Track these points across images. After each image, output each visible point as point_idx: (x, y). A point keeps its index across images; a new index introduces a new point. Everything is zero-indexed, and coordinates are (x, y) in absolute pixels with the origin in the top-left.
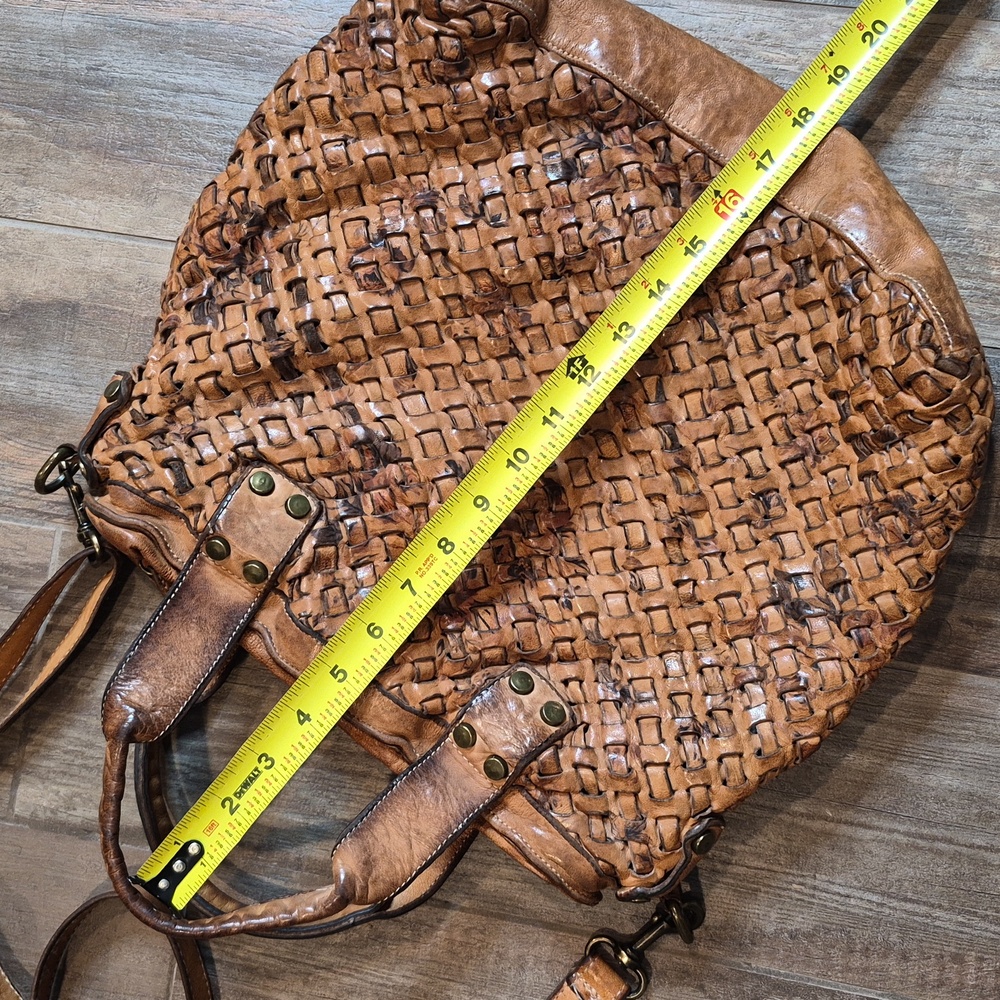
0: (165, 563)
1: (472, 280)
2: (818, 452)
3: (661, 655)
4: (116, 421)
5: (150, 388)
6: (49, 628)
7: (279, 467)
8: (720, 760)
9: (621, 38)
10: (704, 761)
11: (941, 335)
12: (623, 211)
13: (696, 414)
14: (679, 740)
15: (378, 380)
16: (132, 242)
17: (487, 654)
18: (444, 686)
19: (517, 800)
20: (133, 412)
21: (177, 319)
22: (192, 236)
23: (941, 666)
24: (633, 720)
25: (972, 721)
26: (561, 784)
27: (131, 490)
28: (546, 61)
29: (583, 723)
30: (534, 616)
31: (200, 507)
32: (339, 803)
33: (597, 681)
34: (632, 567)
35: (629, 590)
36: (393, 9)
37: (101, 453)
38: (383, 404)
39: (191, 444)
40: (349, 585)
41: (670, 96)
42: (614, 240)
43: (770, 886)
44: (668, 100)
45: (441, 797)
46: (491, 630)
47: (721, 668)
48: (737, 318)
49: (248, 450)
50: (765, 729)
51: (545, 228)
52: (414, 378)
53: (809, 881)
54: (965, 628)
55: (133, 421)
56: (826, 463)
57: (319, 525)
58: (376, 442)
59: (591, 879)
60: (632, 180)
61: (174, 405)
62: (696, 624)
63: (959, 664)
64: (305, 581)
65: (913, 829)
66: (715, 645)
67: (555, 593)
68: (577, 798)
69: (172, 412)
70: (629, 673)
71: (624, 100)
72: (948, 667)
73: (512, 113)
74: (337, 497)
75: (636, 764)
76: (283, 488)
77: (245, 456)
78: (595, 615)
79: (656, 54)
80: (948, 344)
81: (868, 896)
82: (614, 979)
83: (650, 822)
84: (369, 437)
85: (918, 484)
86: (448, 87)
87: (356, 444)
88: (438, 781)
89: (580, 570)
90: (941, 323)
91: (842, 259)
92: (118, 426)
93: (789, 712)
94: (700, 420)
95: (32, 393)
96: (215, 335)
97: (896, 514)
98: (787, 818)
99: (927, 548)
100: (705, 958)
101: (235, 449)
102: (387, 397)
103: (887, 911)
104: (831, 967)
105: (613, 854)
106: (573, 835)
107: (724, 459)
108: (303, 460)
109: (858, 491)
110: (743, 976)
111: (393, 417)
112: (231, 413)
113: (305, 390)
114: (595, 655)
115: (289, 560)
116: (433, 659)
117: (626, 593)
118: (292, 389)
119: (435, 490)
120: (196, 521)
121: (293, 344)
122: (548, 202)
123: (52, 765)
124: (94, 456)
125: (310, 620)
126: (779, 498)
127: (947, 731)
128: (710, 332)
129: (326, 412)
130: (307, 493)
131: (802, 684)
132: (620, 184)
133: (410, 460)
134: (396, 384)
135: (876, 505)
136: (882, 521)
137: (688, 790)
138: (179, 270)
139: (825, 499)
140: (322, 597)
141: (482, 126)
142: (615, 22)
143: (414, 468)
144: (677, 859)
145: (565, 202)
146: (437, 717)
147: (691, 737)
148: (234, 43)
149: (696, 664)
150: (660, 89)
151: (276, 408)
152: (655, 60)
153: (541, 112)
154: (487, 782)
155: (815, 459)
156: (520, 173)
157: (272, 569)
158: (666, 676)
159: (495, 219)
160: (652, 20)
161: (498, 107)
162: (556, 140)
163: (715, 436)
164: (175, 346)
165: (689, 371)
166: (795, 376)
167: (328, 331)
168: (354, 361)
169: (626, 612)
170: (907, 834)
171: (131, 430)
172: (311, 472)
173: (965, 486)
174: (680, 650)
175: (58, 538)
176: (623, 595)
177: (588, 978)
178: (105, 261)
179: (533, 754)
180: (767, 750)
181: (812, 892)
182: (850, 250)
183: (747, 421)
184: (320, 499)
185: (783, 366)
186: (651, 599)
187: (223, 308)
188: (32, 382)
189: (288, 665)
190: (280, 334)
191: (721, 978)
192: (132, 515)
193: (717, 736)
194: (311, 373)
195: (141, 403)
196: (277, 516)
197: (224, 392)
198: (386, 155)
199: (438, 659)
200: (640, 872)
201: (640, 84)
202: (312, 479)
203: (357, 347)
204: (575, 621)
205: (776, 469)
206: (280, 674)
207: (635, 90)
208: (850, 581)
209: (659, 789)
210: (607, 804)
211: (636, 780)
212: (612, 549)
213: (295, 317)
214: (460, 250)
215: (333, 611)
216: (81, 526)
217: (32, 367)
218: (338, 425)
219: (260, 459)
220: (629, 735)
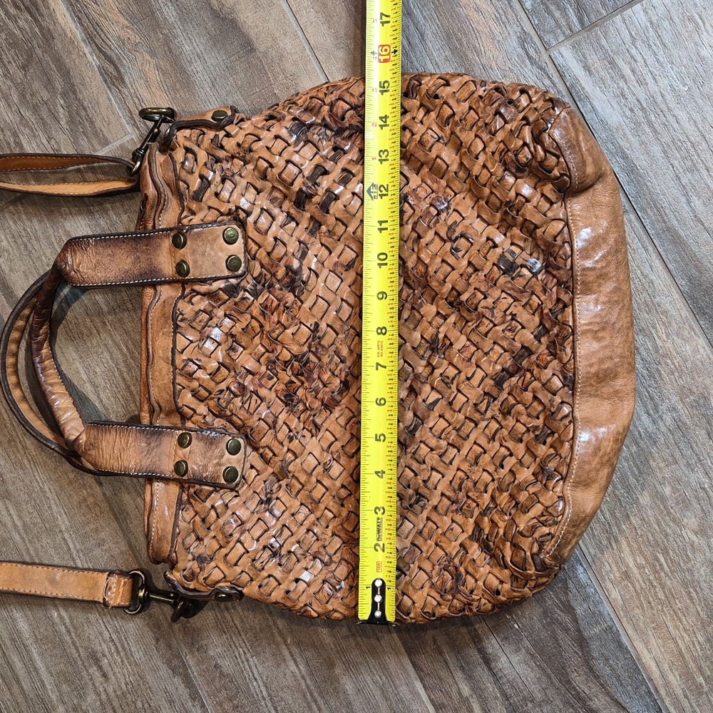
0: (152, 216)
1: (417, 262)
2: (461, 509)
3: (302, 504)
4: (205, 130)
5: (236, 134)
6: (79, 171)
7: (246, 237)
8: (269, 576)
9: (601, 241)
10: (263, 569)
11: (550, 546)
12: (511, 314)
13: (436, 431)
14: (265, 547)
15: (331, 253)
16: (309, 53)
17: (234, 418)
18: (202, 409)
19: (174, 489)
20: (216, 136)
21: (284, 117)
22: (335, 92)
23: (403, 643)
24: (258, 516)
25: (386, 678)
26: (198, 507)
27: (175, 170)
28: (558, 210)
29: (237, 492)
30: (272, 426)
31: (193, 213)
32: (107, 391)
33: (265, 482)
34: (335, 457)
35: (322, 464)
36: (524, 109)
37: (182, 136)
38: (320, 265)
39: (223, 181)
40: (215, 320)
41: (590, 290)
42: (491, 321)
43: (231, 638)
44: (587, 290)
45: (146, 453)
46: (248, 411)
47: (318, 540)
48: (500, 416)
49: (242, 215)
50: (302, 586)
51: (471, 280)
52: (346, 270)
53: (249, 655)
54: (430, 642)
55: (212, 140)
56: (459, 518)
57: (233, 281)
58: (297, 277)
59: (163, 555)
60: (530, 305)
61: (237, 155)
62: (330, 511)
63: (411, 652)
64: (199, 297)
65: (312, 687)
66: (327, 527)
67: (292, 427)
68: (197, 518)
69: (233, 157)
70: (281, 494)
71: (568, 267)
72: (405, 648)
73: (517, 215)
74: (255, 279)
75: (236, 536)
76: (237, 248)
77: (238, 215)
78: (296, 457)
79: (606, 266)
80: (548, 553)
81: (263, 688)
82: (128, 596)
83: (213, 564)
84: (297, 272)
85: (474, 581)
86: (504, 171)
87: (288, 268)
88: (152, 444)
89: (314, 431)
90: (556, 542)
91: (561, 458)
92: (204, 134)
93: (319, 591)
94: (434, 435)
95: (190, 62)
96: (291, 149)
97: (453, 579)
98: (271, 623)
99: (446, 606)
100: (173, 632)
101: (238, 208)
102: (325, 264)
103: (263, 703)
104: (215, 696)
105: (183, 557)
106: (178, 530)
107: (424, 462)
108: (260, 247)
109: (453, 548)
110: (178, 656)
111: (317, 276)
112: (256, 188)
113: (297, 219)
114: (276, 472)
115: (203, 281)
116: (210, 393)
117: (319, 464)
118: (292, 211)
119: (297, 327)
120: (185, 217)
121: (317, 194)
122: (486, 272)
123: (13, 227)
124: (178, 133)
125: (180, 317)
126: (425, 504)
127: (372, 669)
128: (483, 407)
129: (294, 238)
130: (245, 262)
131: (337, 587)
132: (524, 301)
133: (302, 302)
134: (336, 264)
135: (452, 564)
136: (446, 573)
137: (242, 572)
138: (311, 98)
139: (440, 531)
140: (197, 313)
141: (499, 205)
142: (607, 232)
143: (300, 308)
144: (206, 591)
145: (492, 280)
146: (184, 418)
147: (270, 553)
148: (457, 25)
149: (310, 526)
150: (589, 282)
151: (276, 211)
152: (602, 268)
153: (530, 229)
154: (172, 468)
155: (457, 510)
156: (491, 243)
157: (190, 276)
158: (293, 515)
159: (457, 250)
160: (623, 250)
161: (514, 205)
162: (523, 249)
163: (432, 450)
164: (268, 130)
165: (454, 411)
166: (491, 469)
167: (336, 208)
168: (331, 233)
169: (309, 471)
170: (308, 686)
171: (206, 143)
172: (257, 256)
173: (489, 606)
174: (311, 512)
175: (127, 138)
176: (317, 463)
177: (119, 582)
178: (289, 47)
179: (201, 482)
180: (292, 595)
181: (244, 660)
182: (568, 460)
183: (453, 460)
184: (248, 270)
185: (492, 458)
186: (326, 479)
187: (307, 142)
188: (196, 58)
189: (150, 322)
190: (316, 184)
191: (169, 646)
192: (163, 181)
193: (280, 565)
194: (308, 215)
195: (225, 136)
196: (220, 257)
197: (264, 177)
198: (448, 166)
199: (212, 396)
200: (184, 576)
201: (584, 269)
202: (254, 258)
203: (340, 229)
204: (286, 449)
205: (438, 492)
206: (143, 320)
207: (577, 268)
208: (406, 575)
209: (232, 557)
210: (206, 536)
211: (228, 542)
212: (336, 440)
213: (332, 185)
214: (427, 245)
215: (194, 324)
216: (140, 149)
217: (203, 52)
218: (292, 251)
219: (243, 224)
220: (248, 520)
